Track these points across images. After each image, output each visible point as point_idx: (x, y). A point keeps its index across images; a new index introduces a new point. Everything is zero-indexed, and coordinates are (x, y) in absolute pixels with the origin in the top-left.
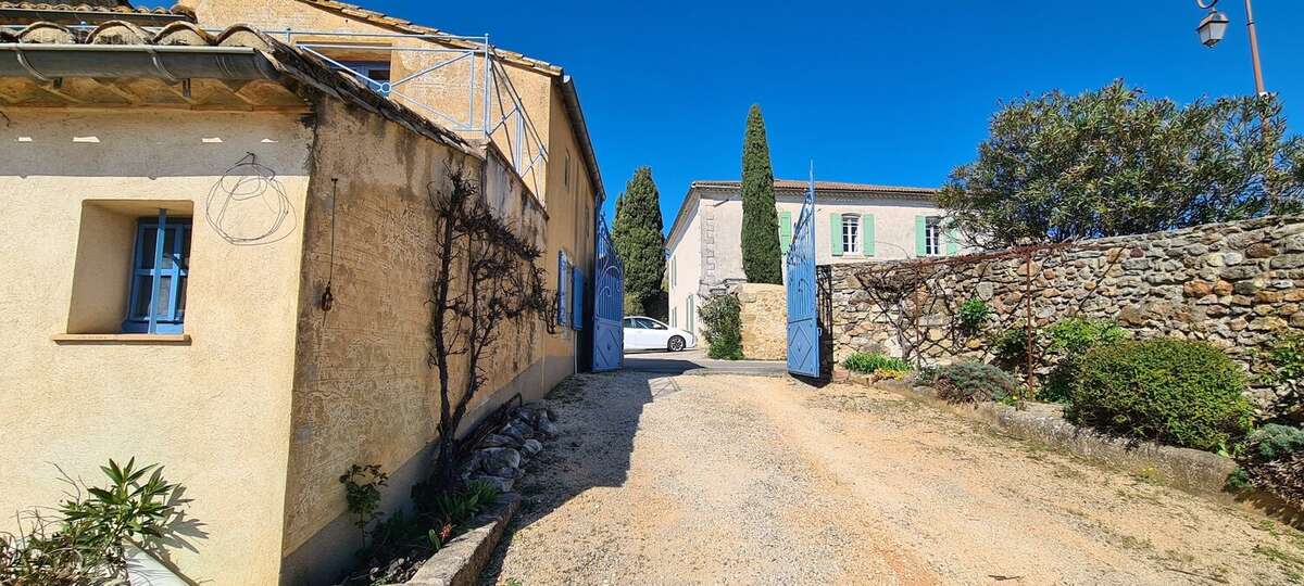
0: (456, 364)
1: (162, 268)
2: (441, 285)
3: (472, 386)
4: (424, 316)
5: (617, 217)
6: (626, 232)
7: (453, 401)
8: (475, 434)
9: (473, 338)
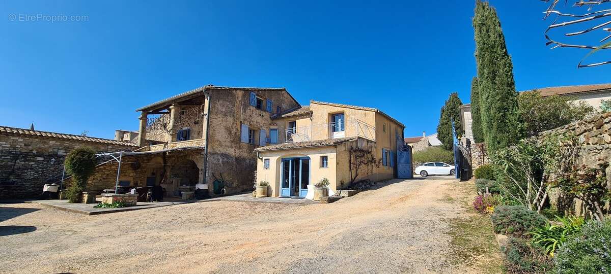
0: (354, 171)
1: (325, 161)
2: (350, 160)
3: (357, 175)
4: (348, 165)
5: (442, 117)
6: (446, 124)
7: (353, 178)
8: (358, 183)
9: (356, 168)
